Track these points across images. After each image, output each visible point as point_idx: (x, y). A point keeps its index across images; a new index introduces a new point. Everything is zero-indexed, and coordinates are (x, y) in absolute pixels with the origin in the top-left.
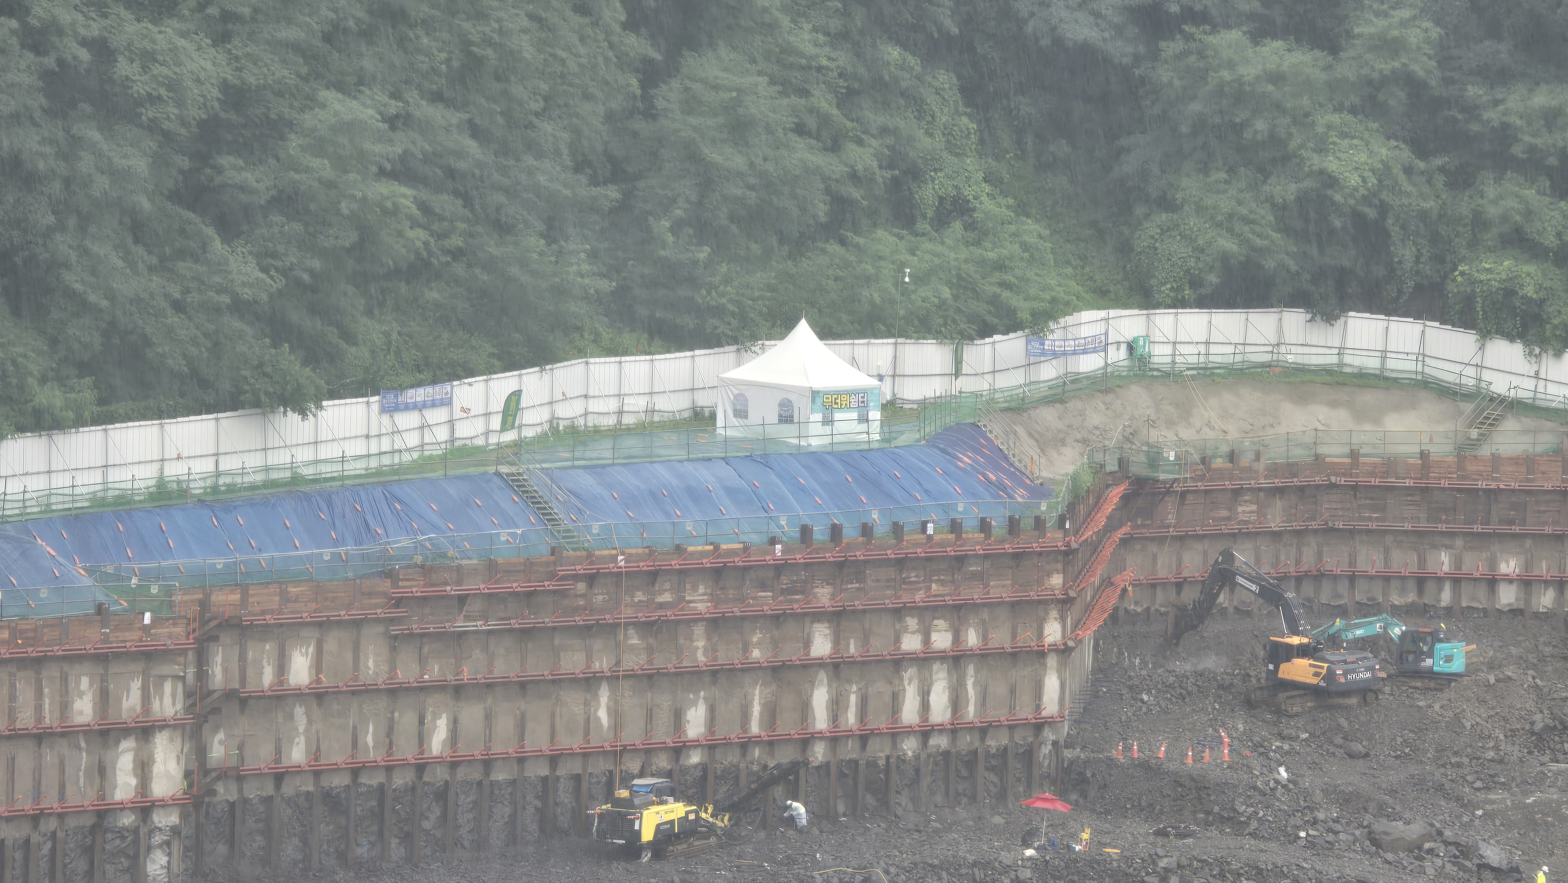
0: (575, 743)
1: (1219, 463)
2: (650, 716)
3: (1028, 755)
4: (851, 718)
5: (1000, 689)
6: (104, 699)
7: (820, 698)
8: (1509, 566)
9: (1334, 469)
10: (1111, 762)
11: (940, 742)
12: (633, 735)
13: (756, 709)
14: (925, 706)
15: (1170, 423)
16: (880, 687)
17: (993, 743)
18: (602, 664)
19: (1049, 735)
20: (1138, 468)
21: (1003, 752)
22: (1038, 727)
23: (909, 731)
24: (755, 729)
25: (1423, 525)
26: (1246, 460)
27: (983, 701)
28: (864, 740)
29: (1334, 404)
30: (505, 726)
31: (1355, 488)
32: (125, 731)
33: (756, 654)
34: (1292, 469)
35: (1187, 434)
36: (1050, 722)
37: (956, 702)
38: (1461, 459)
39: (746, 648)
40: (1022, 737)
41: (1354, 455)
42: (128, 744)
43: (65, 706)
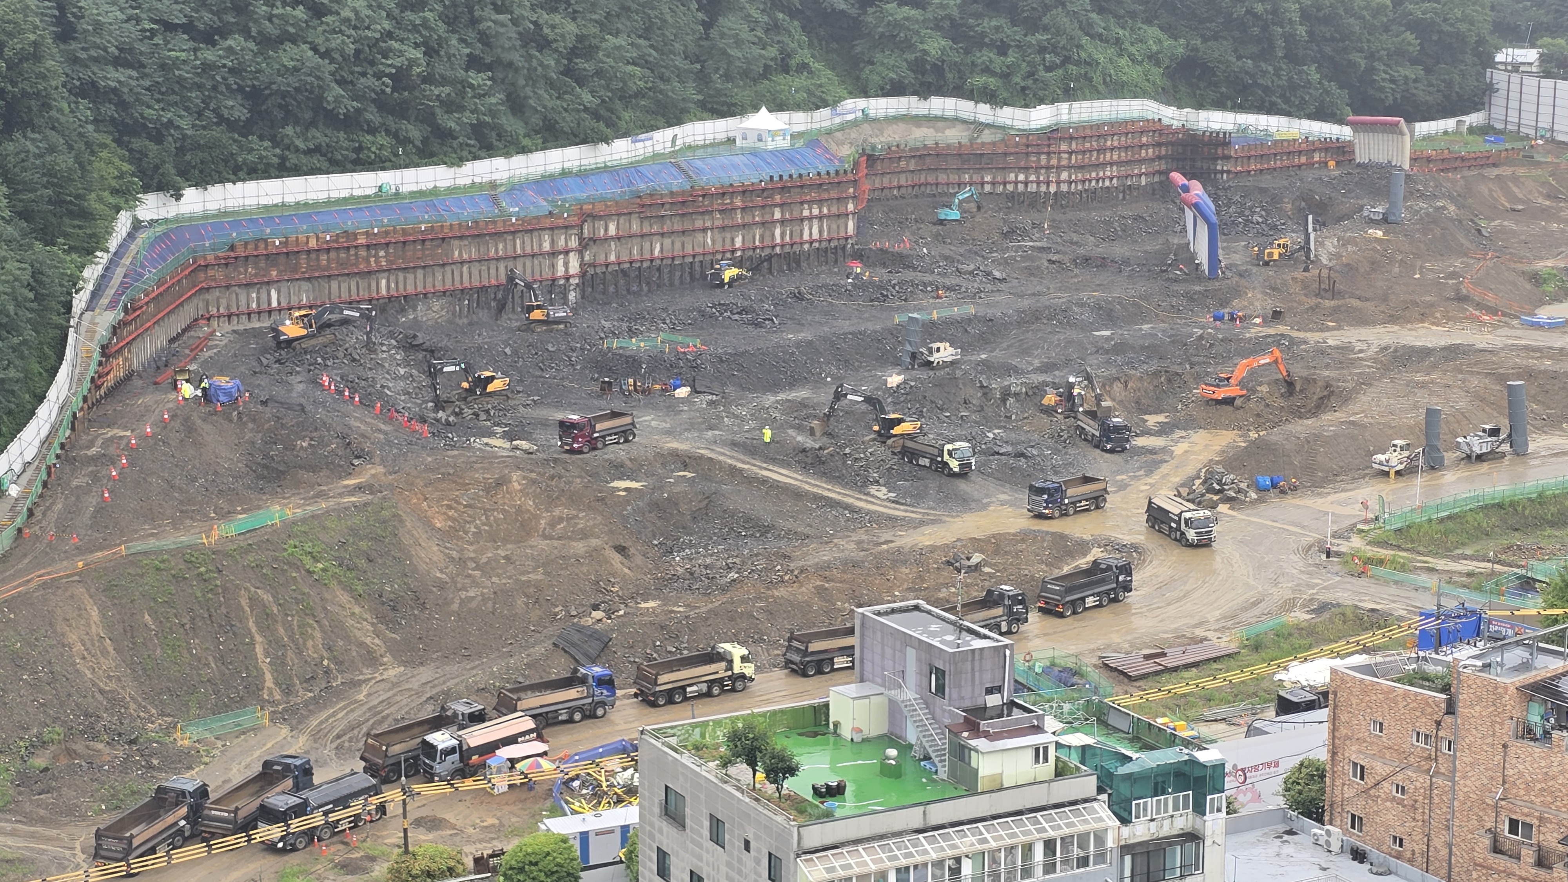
0: (701, 250)
1: (893, 148)
2: (724, 241)
3: (844, 248)
4: (787, 238)
5: (834, 226)
6: (553, 242)
7: (778, 232)
8: (988, 178)
9: (931, 149)
10: (870, 249)
11: (816, 245)
12: (719, 247)
13: (757, 237)
14: (811, 234)
15: (877, 136)
16: (797, 228)
17: (832, 244)
18: (708, 224)
19: (850, 241)
20: (868, 152)
21: (836, 247)
22: (847, 239)
23: (806, 242)
24: (757, 243)
25: (960, 166)
26: (902, 147)
27: (829, 232)
28: (792, 245)
29: (928, 128)
30: (678, 245)
31: (937, 155)
32: (560, 253)
33: (757, 219)
34: (917, 149)
35: (882, 139)
36: (851, 237)
37: (821, 232)
38: (972, 144)
39: (754, 217)
40: (842, 242)
41: (937, 144)
42: (561, 256)
43: (540, 245)
